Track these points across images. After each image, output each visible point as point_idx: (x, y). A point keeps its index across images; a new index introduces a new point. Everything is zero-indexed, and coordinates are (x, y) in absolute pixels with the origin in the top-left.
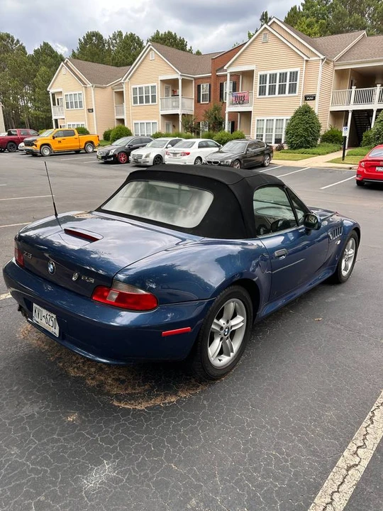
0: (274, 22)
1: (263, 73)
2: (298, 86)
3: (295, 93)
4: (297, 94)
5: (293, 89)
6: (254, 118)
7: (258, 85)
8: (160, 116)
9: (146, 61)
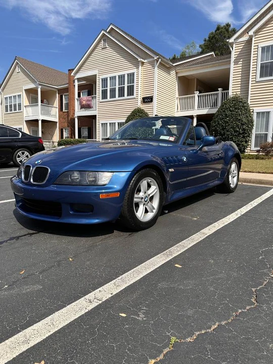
0: (112, 29)
1: (104, 76)
2: (135, 88)
3: (133, 95)
4: (135, 96)
5: (131, 91)
6: (99, 122)
7: (101, 89)
8: (25, 122)
9: (14, 74)
